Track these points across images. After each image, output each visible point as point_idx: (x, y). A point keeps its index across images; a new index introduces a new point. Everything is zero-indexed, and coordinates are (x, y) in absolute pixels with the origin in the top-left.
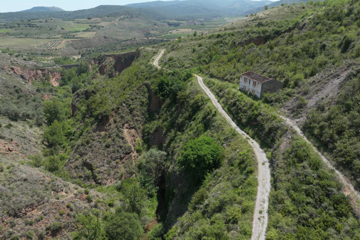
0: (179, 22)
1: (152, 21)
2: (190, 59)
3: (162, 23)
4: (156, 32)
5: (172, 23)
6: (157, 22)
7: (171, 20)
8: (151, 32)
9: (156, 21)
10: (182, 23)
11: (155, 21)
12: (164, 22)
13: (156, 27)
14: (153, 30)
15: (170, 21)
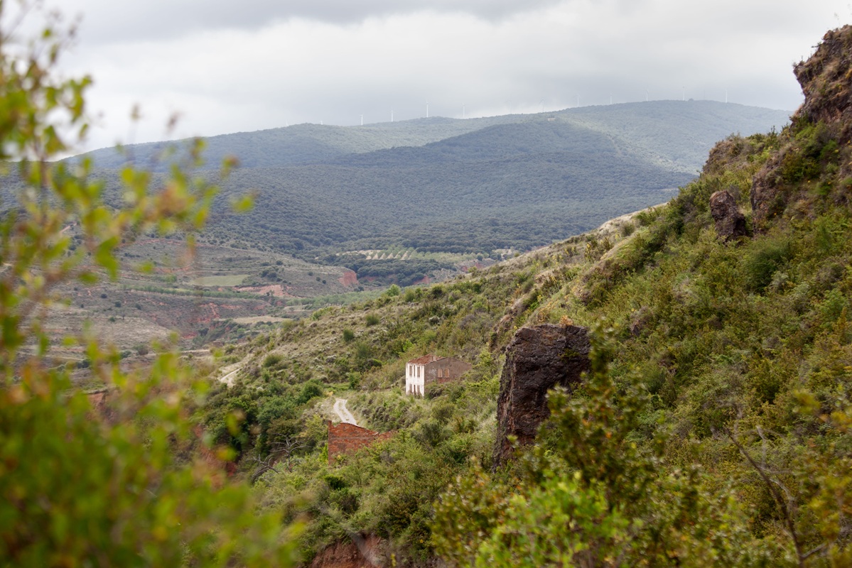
0: (429, 256)
1: (254, 253)
2: (331, 361)
3: (314, 268)
4: (273, 320)
5: (384, 267)
6: (286, 259)
7: (379, 246)
8: (239, 320)
9: (278, 257)
10: (449, 267)
11: (269, 256)
12: (332, 260)
13: (276, 289)
14: (251, 309)
15: (371, 255)
